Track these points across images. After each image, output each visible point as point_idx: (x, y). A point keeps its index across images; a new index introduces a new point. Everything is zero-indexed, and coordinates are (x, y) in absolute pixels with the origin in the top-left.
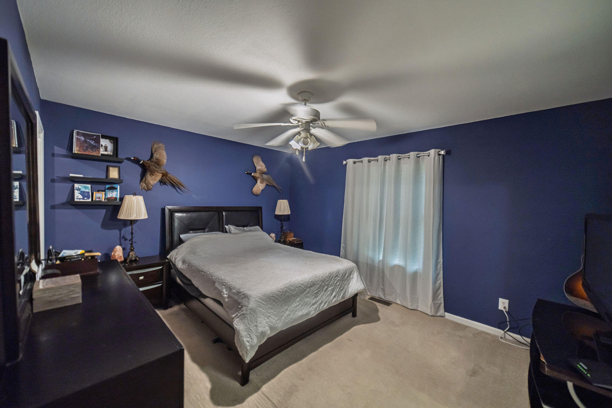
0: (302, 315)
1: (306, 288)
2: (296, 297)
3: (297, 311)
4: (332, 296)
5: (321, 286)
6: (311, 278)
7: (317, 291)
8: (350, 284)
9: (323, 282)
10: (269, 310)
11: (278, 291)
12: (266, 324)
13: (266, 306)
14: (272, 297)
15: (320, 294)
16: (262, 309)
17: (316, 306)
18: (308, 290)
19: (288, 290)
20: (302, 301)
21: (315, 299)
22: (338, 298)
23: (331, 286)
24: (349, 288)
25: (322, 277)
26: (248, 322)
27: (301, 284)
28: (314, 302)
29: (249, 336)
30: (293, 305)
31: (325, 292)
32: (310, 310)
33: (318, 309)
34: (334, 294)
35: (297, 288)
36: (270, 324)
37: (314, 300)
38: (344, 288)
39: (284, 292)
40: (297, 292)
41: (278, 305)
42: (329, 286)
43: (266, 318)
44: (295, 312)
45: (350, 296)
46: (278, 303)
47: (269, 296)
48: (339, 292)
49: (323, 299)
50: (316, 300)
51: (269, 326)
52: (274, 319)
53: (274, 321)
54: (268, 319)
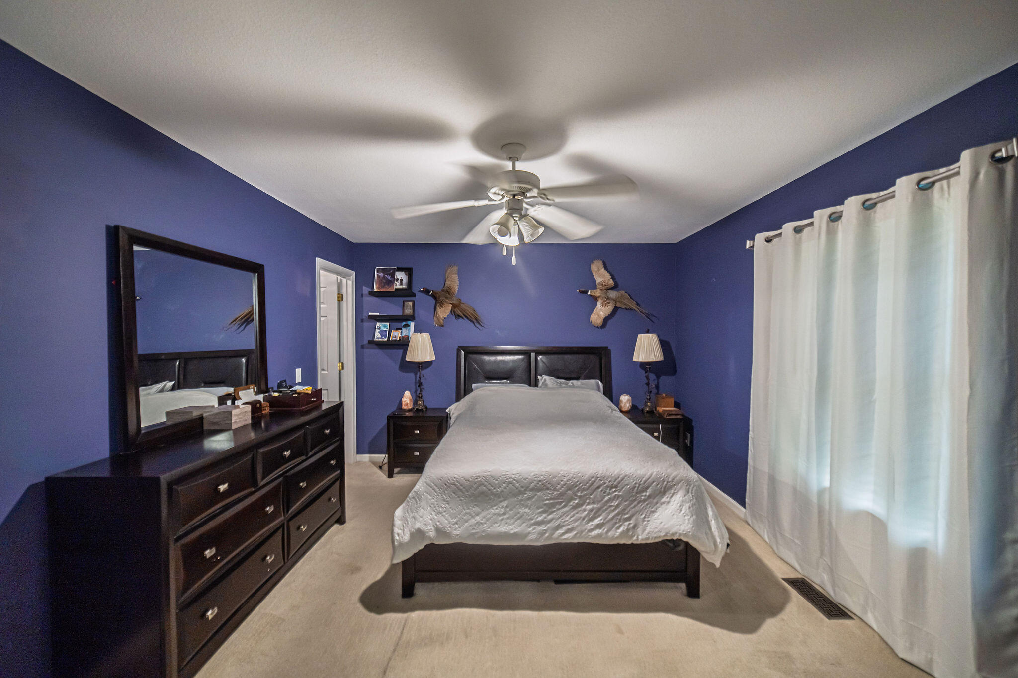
0: (505, 533)
1: (525, 490)
2: (500, 500)
3: (496, 523)
4: (591, 523)
5: (562, 494)
6: (542, 475)
7: (551, 501)
8: (656, 515)
9: (569, 489)
10: (443, 504)
11: (464, 479)
12: (431, 521)
13: (438, 495)
14: (452, 484)
15: (559, 509)
16: (431, 498)
17: (543, 528)
18: (529, 494)
19: (486, 483)
20: (512, 510)
21: (544, 515)
22: (607, 532)
23: (594, 503)
24: (648, 521)
25: (569, 480)
26: (407, 508)
27: (514, 480)
28: (540, 518)
29: (402, 528)
30: (493, 511)
31: (571, 508)
32: (528, 532)
33: (547, 535)
34: (597, 521)
35: (504, 483)
36: (438, 523)
37: (542, 515)
38: (634, 518)
39: (476, 483)
40: (502, 491)
41: (461, 500)
42: (588, 501)
43: (433, 513)
44: (494, 524)
45: (647, 539)
46: (462, 498)
47: (448, 483)
48: (614, 521)
49: (565, 521)
50: (545, 518)
51: (435, 526)
52: (447, 519)
53: (446, 521)
54: (436, 515)
